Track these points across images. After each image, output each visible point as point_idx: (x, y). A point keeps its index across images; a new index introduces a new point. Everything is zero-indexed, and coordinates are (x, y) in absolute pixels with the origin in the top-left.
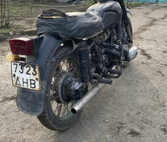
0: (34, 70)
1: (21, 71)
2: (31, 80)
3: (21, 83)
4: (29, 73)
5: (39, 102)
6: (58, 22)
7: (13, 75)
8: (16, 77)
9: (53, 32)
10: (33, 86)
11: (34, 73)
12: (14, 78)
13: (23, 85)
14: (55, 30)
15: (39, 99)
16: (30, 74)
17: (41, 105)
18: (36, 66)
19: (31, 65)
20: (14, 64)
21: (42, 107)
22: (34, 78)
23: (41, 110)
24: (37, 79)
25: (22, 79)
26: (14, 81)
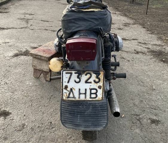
0: (97, 77)
1: (78, 80)
2: (91, 89)
3: (76, 95)
4: (89, 81)
5: (101, 114)
6: (100, 16)
7: (64, 87)
8: (69, 89)
9: (95, 28)
10: (93, 96)
11: (97, 80)
12: (64, 91)
13: (79, 97)
14: (97, 25)
15: (101, 110)
16: (91, 83)
17: (105, 116)
18: (101, 72)
19: (93, 71)
20: (67, 73)
21: (105, 118)
22: (96, 86)
23: (105, 122)
24: (100, 87)
25: (78, 90)
26: (65, 94)
